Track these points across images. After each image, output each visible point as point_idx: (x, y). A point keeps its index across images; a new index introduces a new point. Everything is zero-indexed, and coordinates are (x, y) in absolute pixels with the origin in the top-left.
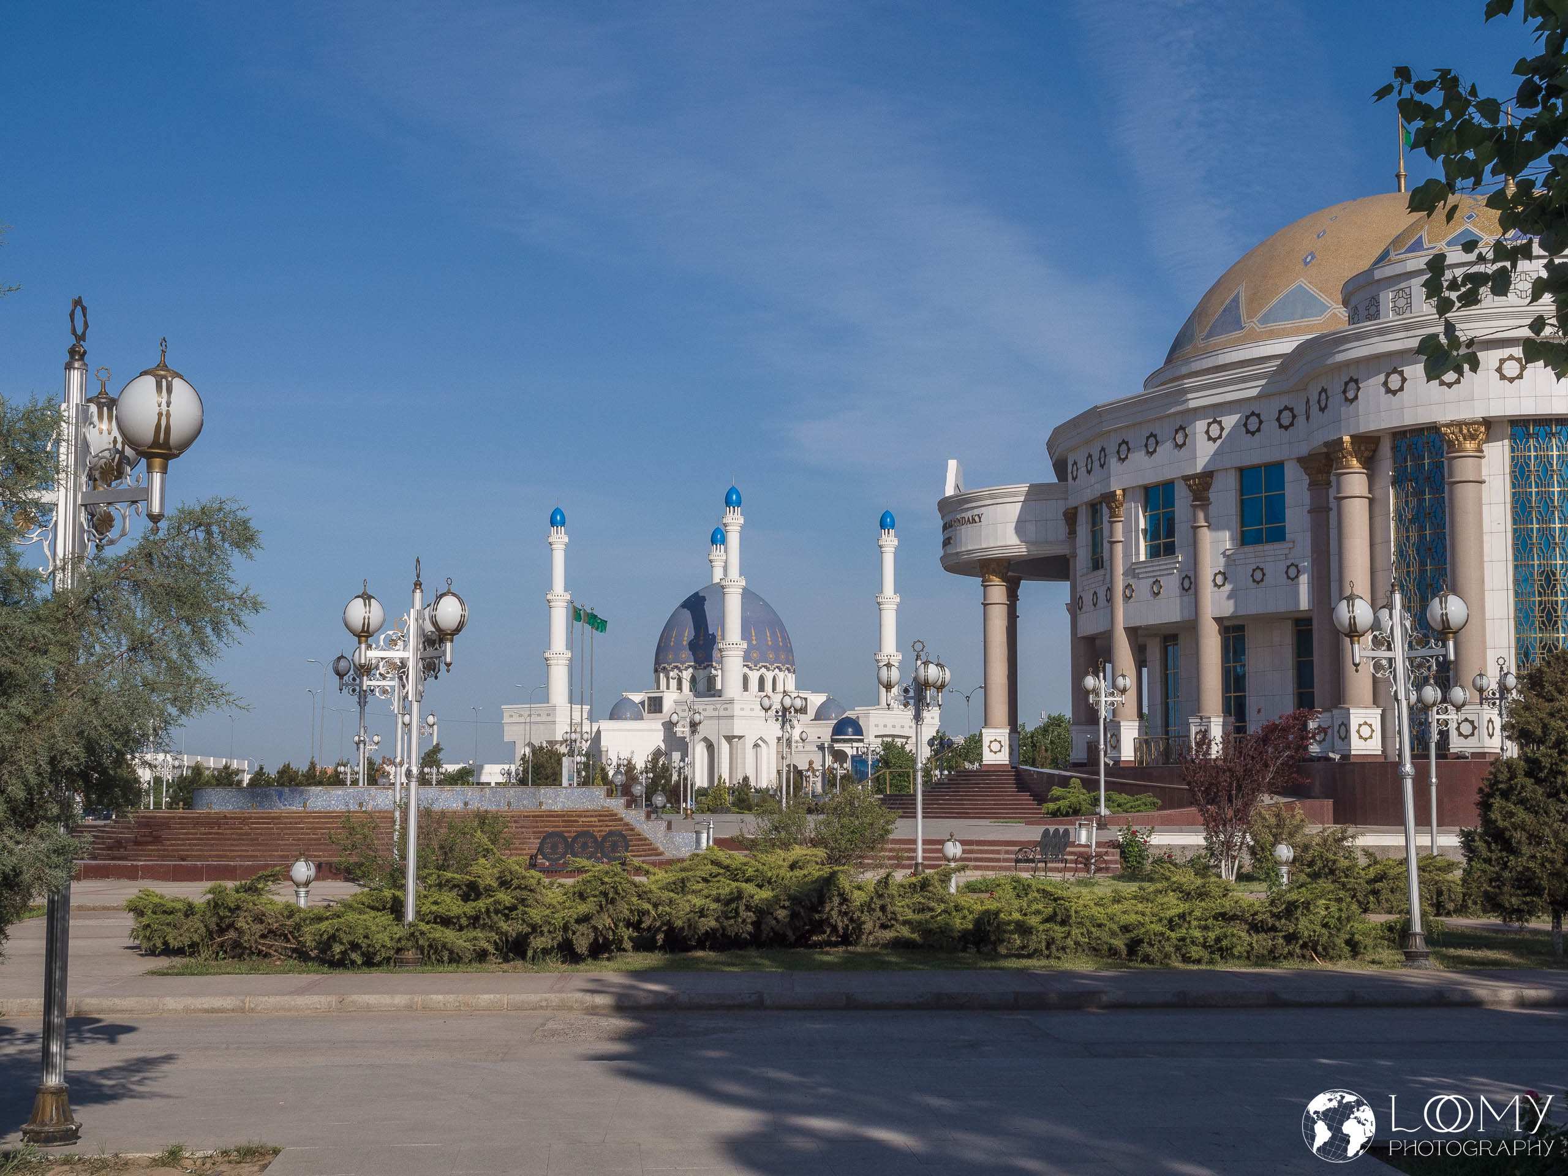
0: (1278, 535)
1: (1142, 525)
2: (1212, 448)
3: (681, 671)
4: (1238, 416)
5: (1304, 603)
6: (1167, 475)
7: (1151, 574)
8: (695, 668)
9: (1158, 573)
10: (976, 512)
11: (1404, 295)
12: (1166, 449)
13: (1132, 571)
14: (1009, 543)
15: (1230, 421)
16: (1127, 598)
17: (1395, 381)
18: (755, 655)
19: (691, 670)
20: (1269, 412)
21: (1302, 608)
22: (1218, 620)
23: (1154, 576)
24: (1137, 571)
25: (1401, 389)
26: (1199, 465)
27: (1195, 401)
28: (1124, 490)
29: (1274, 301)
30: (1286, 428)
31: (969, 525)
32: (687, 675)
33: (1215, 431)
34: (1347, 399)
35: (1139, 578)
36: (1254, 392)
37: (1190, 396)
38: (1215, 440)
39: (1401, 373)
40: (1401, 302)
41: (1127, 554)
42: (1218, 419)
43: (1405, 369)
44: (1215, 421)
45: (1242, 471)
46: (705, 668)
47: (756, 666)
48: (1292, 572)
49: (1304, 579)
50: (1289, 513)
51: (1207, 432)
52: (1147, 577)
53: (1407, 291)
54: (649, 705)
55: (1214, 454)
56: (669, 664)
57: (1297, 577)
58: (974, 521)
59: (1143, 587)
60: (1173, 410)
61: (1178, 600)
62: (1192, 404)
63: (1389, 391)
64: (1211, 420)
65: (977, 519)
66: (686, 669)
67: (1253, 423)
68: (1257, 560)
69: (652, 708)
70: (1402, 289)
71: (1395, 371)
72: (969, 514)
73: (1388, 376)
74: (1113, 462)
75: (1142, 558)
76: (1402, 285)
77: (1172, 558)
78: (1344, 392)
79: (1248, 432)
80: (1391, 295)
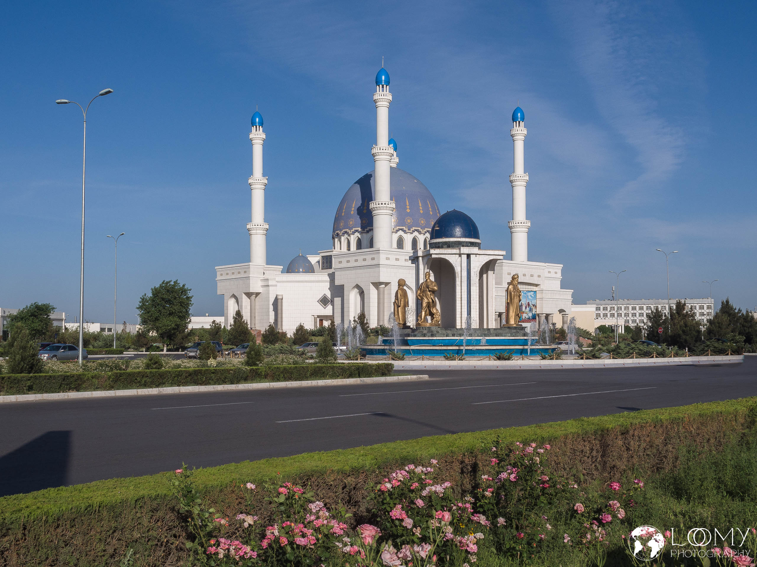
3: (349, 235)
8: (361, 233)
18: (409, 221)
19: (357, 234)
32: (353, 239)
46: (368, 232)
47: (409, 230)
54: (323, 263)
56: (341, 230)
66: (353, 233)
69: (325, 265)
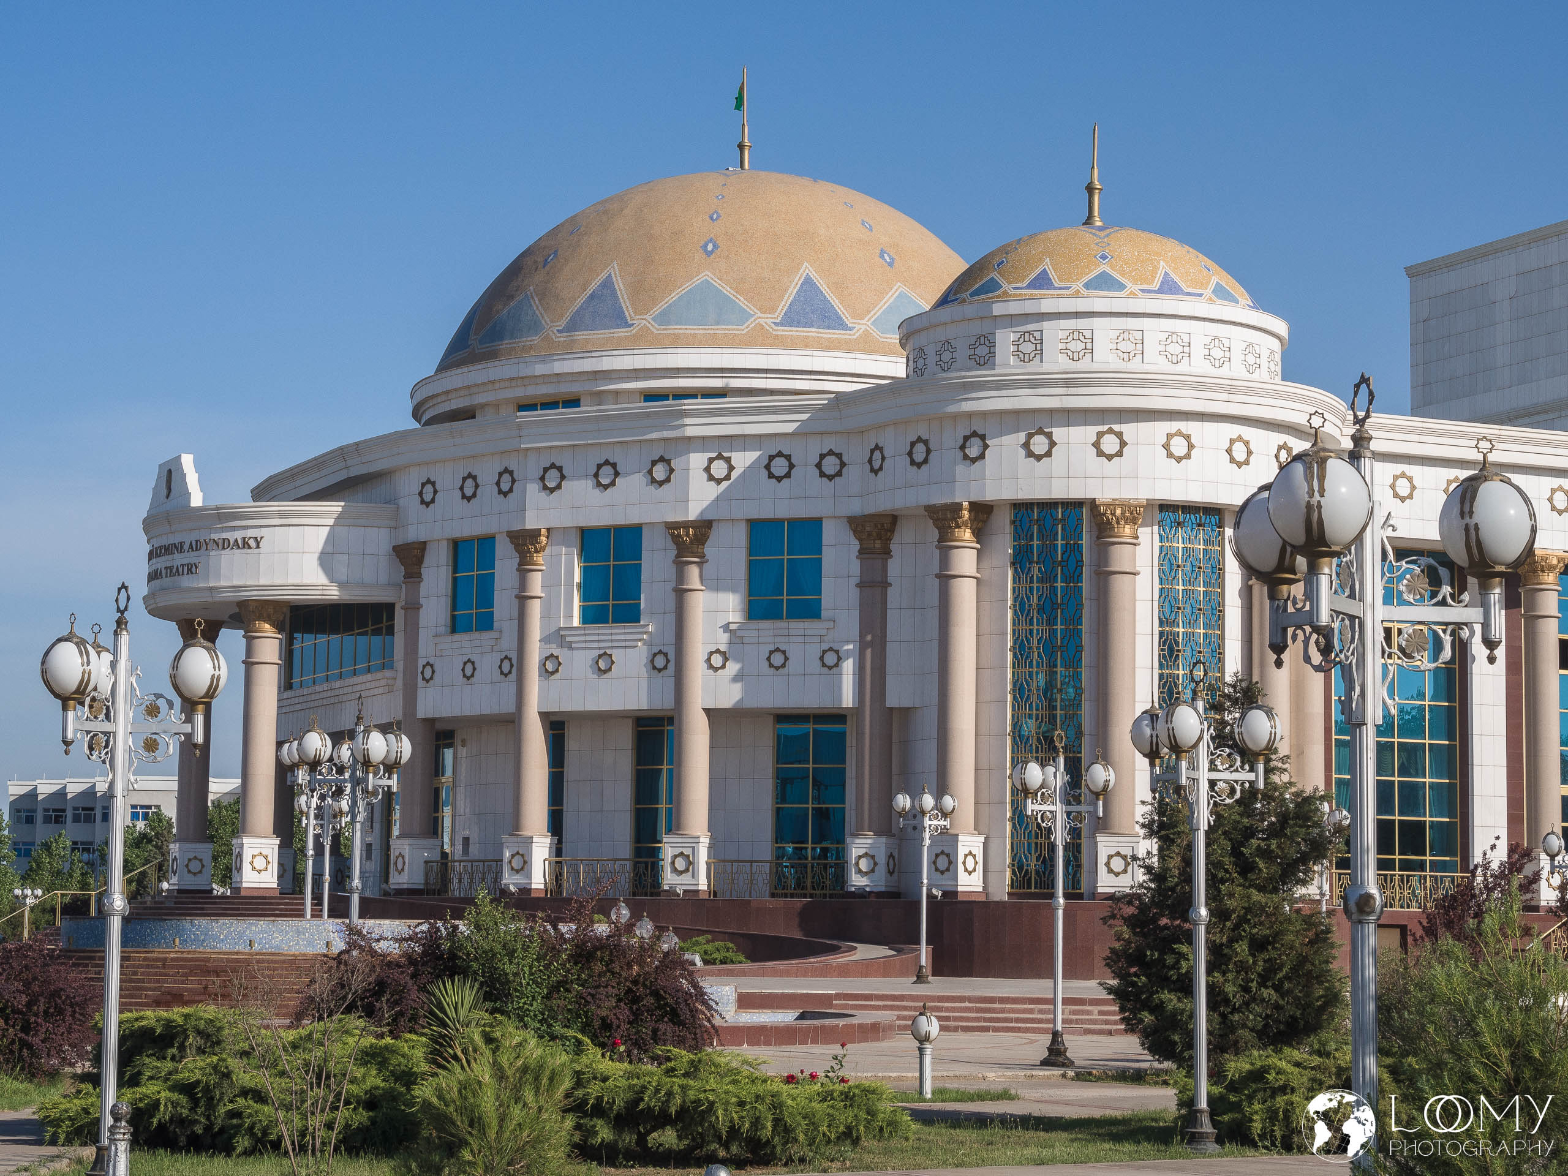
0: (810, 610)
1: (577, 578)
2: (714, 491)
4: (758, 453)
5: (848, 700)
6: (632, 517)
7: (596, 645)
9: (609, 644)
10: (250, 533)
11: (1032, 339)
12: (632, 485)
13: (558, 637)
14: (305, 581)
15: (743, 460)
16: (546, 673)
17: (1039, 444)
20: (806, 454)
21: (844, 705)
22: (710, 713)
23: (600, 648)
24: (568, 639)
25: (1049, 454)
26: (693, 512)
27: (694, 428)
28: (548, 530)
29: (673, 297)
30: (831, 478)
31: (236, 551)
33: (719, 469)
34: (966, 457)
35: (571, 648)
36: (790, 428)
37: (688, 421)
38: (719, 481)
39: (1049, 436)
40: (1027, 347)
41: (546, 616)
42: (725, 455)
43: (1053, 430)
44: (720, 457)
45: (754, 525)
48: (830, 659)
49: (848, 666)
50: (827, 584)
51: (707, 469)
52: (586, 648)
53: (1037, 335)
55: (717, 499)
57: (837, 665)
58: (246, 545)
59: (578, 662)
60: (655, 435)
61: (644, 683)
62: (690, 432)
63: (1030, 454)
64: (714, 455)
65: (252, 543)
67: (780, 466)
68: (777, 639)
70: (1028, 332)
71: (1040, 431)
72: (239, 535)
73: (1030, 436)
74: (532, 490)
75: (576, 622)
76: (1030, 327)
77: (636, 627)
78: (963, 447)
79: (771, 476)
80: (1012, 337)
